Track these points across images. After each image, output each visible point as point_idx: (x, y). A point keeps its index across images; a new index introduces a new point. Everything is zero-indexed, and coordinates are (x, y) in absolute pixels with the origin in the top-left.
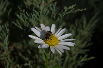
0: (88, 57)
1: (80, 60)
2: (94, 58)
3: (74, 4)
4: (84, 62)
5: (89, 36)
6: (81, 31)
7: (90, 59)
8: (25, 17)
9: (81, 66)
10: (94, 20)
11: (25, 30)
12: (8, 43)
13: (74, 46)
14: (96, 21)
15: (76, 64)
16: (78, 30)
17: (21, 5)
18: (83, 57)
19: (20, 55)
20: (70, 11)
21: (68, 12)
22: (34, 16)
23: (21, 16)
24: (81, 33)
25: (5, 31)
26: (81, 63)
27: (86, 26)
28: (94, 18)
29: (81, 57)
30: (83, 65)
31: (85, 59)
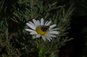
0: (68, 39)
1: (63, 41)
2: (73, 39)
3: (56, 2)
4: (65, 42)
5: (68, 23)
6: (62, 19)
7: (70, 40)
8: (20, 14)
9: (64, 45)
10: (70, 10)
11: (20, 24)
12: (8, 34)
13: (59, 34)
14: (72, 11)
15: (60, 44)
16: (59, 18)
17: (15, 4)
18: (64, 39)
19: (17, 40)
20: (53, 8)
21: (52, 9)
22: (27, 13)
23: (17, 13)
24: (61, 21)
25: (5, 25)
26: (64, 43)
27: (65, 15)
28: (70, 8)
29: (63, 39)
30: (65, 45)
31: (66, 40)
